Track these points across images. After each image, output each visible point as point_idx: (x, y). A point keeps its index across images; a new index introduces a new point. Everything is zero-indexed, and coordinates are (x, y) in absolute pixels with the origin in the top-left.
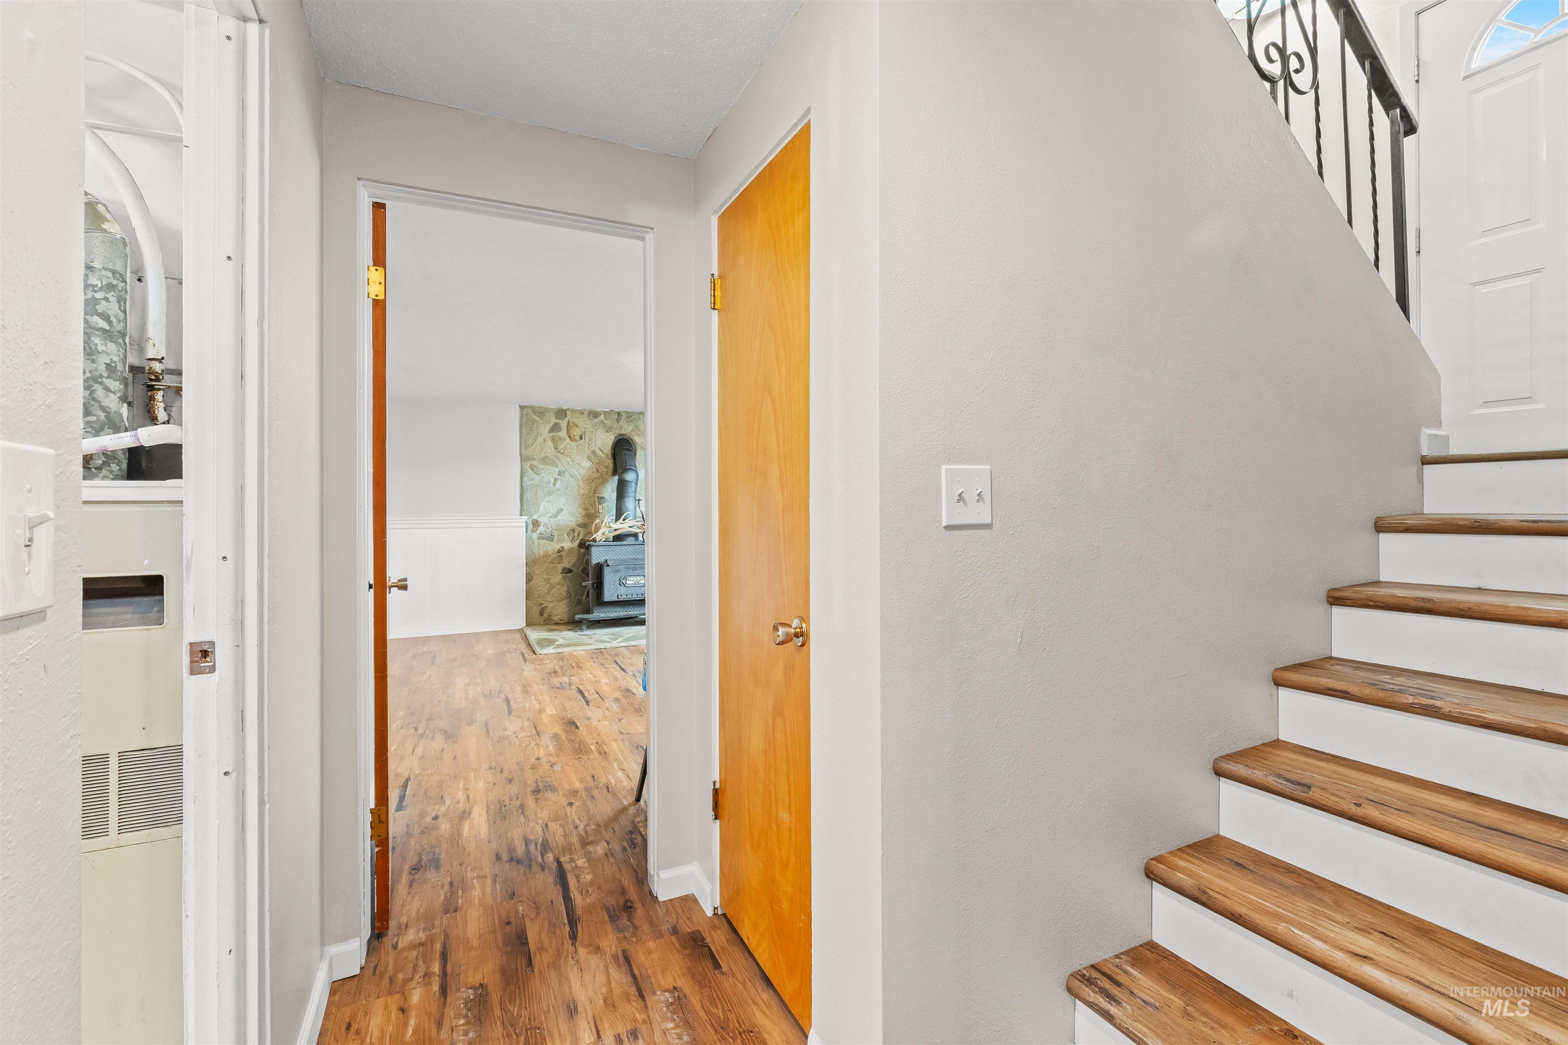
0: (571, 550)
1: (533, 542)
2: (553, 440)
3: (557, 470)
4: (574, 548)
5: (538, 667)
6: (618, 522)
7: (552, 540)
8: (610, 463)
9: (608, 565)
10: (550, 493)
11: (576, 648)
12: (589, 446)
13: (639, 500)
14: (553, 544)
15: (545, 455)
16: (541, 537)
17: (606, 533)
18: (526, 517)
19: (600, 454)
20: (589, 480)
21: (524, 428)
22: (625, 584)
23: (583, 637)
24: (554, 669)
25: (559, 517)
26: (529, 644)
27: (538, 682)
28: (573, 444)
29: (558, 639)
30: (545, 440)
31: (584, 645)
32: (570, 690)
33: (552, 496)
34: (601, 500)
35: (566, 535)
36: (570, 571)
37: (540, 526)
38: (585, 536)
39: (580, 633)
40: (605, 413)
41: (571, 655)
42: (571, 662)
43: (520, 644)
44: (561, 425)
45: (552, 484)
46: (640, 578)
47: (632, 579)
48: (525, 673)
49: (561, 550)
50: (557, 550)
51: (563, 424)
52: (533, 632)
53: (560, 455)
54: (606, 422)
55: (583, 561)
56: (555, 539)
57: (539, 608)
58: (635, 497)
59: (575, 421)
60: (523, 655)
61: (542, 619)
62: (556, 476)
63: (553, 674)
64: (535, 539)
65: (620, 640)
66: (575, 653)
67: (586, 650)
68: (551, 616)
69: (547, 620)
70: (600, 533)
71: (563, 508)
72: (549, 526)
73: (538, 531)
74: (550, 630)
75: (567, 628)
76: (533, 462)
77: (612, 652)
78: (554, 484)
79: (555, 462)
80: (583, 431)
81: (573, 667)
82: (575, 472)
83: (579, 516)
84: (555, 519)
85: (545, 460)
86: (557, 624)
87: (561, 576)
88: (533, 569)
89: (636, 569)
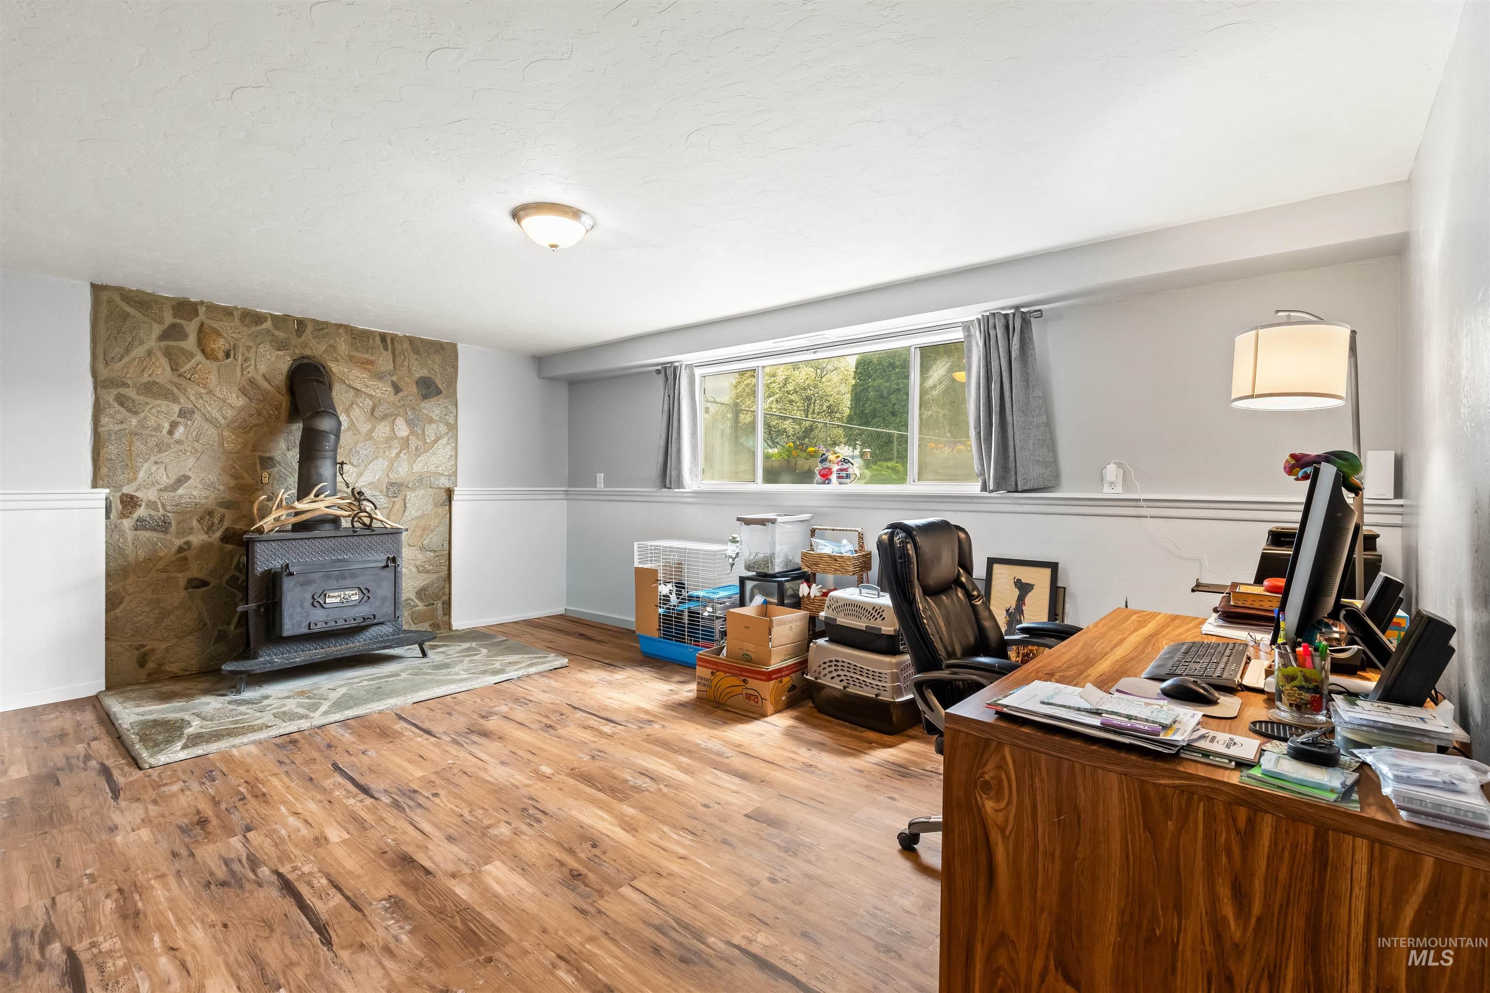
0: (205, 548)
1: (122, 533)
2: (168, 353)
3: (176, 408)
4: (211, 544)
5: (153, 809)
6: (306, 500)
7: (166, 531)
8: (284, 401)
9: (291, 574)
10: (161, 447)
11: (237, 741)
12: (243, 370)
13: (342, 464)
14: (168, 537)
15: (150, 379)
16: (141, 525)
17: (283, 518)
18: (107, 491)
19: (266, 385)
20: (243, 427)
21: (102, 326)
22: (322, 602)
23: (243, 709)
24: (198, 812)
25: (181, 491)
26: (119, 738)
27: (164, 869)
28: (213, 366)
29: (187, 717)
30: (150, 353)
31: (252, 729)
32: (260, 885)
33: (166, 453)
34: (267, 462)
35: (195, 523)
36: (204, 583)
37: (140, 506)
38: (234, 522)
39: (235, 697)
40: (275, 318)
41: (227, 758)
42: (234, 782)
43: (95, 739)
44: (186, 329)
45: (165, 432)
46: (351, 592)
47: (336, 594)
48: (119, 839)
49: (185, 547)
50: (174, 549)
51: (191, 328)
52: (127, 705)
53: (183, 383)
54: (276, 333)
55: (230, 565)
56: (173, 528)
57: (136, 653)
58: (335, 458)
59: (216, 325)
60: (105, 771)
61: (143, 673)
62: (175, 417)
63: (198, 830)
64: (127, 531)
65: (324, 707)
66: (235, 752)
67: (260, 742)
68: (164, 664)
69: (154, 673)
70: (270, 519)
71: (190, 474)
72: (160, 506)
73: (135, 516)
74: (166, 697)
75: (200, 686)
76: (123, 391)
77: (318, 739)
78: (171, 433)
79: (173, 393)
80: (232, 344)
81: (243, 799)
82: (215, 413)
83: (221, 488)
84: (171, 494)
85: (150, 389)
86: (175, 678)
87: (183, 594)
88: (122, 584)
89: (344, 578)
